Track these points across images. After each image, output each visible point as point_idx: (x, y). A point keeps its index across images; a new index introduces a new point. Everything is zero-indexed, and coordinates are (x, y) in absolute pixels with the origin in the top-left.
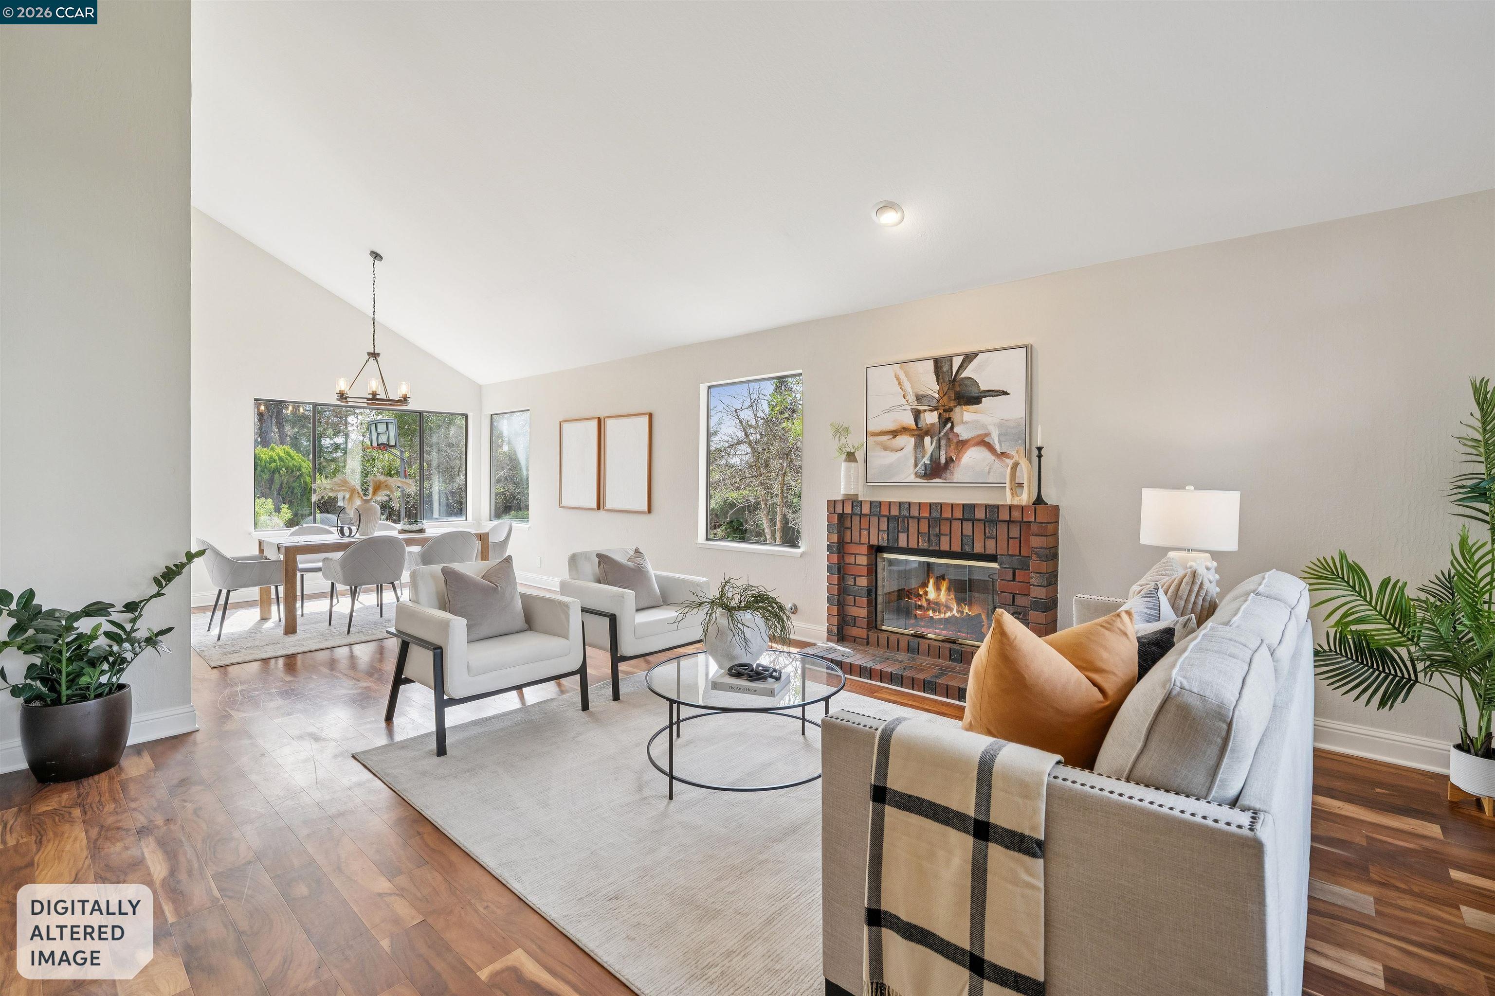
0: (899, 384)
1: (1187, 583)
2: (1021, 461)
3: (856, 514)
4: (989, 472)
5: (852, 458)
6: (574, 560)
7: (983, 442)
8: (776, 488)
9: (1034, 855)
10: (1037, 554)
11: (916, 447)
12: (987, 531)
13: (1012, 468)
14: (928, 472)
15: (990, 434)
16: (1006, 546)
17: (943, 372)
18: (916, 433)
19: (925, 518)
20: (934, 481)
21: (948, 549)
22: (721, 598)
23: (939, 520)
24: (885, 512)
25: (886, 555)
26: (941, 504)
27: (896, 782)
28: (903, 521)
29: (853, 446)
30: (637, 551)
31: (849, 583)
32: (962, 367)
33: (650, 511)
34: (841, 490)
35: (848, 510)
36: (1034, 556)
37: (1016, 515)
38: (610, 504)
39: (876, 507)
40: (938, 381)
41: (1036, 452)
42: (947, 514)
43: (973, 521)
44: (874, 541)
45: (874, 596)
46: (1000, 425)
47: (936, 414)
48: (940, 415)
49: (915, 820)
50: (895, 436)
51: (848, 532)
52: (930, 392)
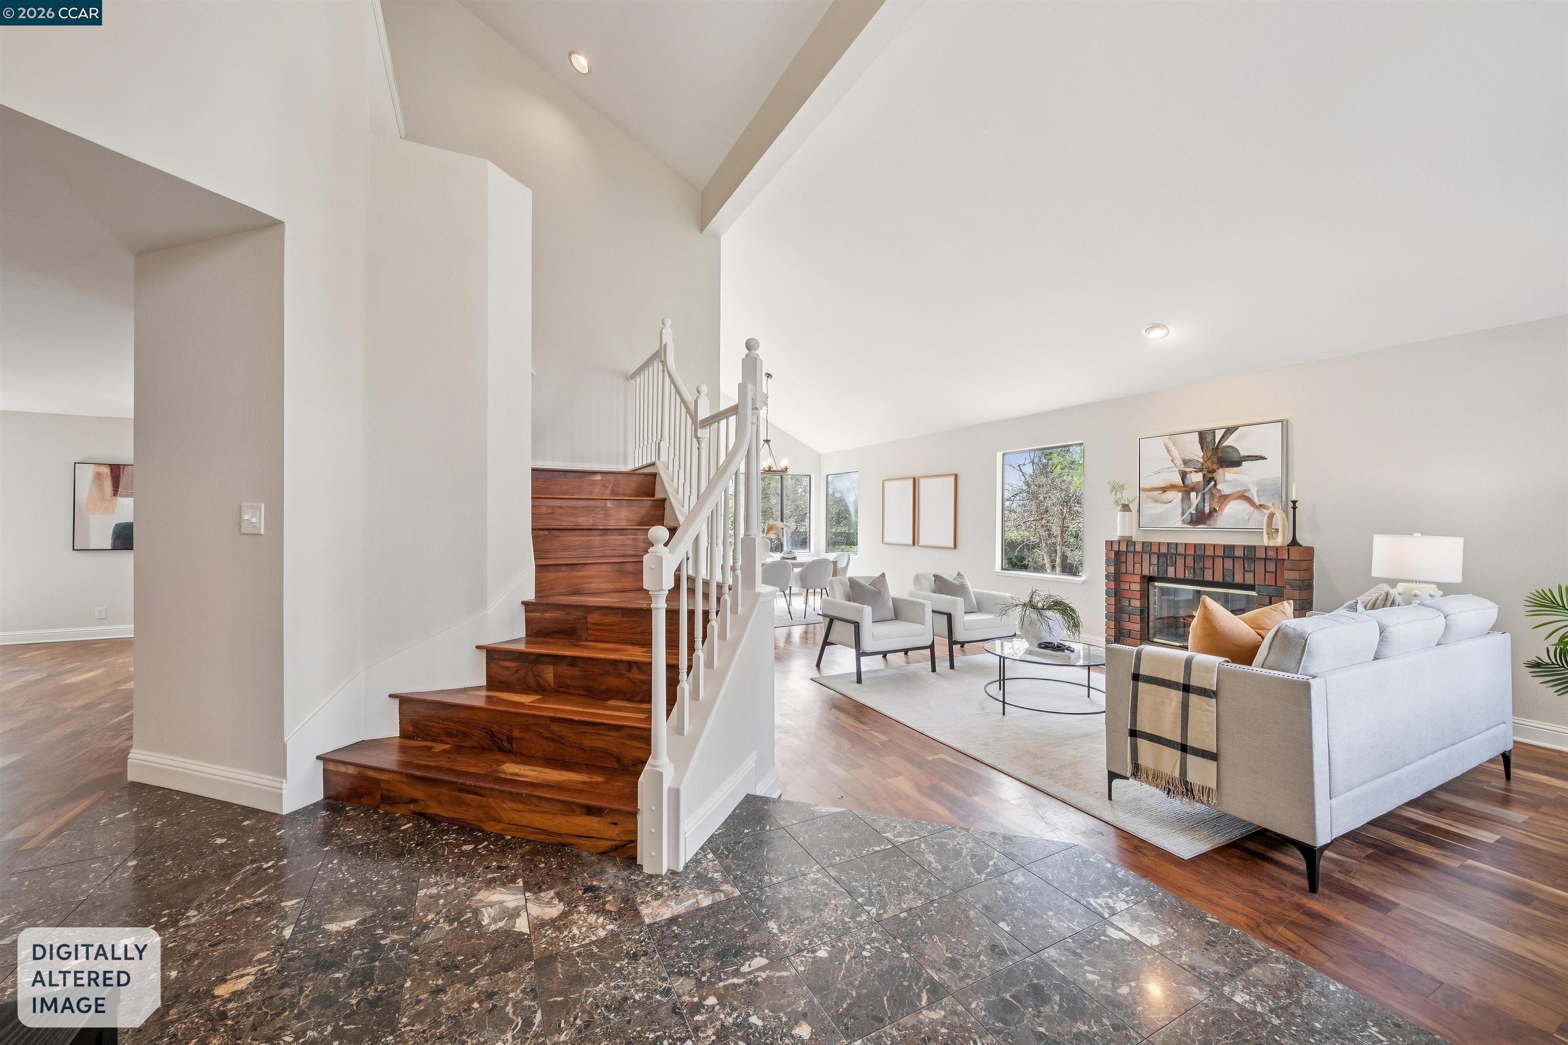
0: (1168, 451)
1: (1382, 600)
2: (1276, 512)
3: (1130, 552)
4: (1249, 520)
5: (1127, 509)
6: (917, 578)
7: (1243, 496)
8: (1056, 530)
9: (1211, 697)
10: (1291, 585)
11: (1183, 500)
12: (1246, 566)
13: (1268, 517)
14: (1194, 519)
15: (1249, 490)
16: (1263, 578)
17: (1206, 442)
18: (1183, 489)
19: (1191, 555)
20: (1199, 526)
21: (1211, 580)
22: (1030, 601)
23: (1203, 557)
24: (1155, 549)
25: (1156, 584)
26: (1204, 545)
27: (1144, 671)
28: (1171, 557)
29: (1128, 500)
30: (959, 574)
31: (1125, 604)
32: (1223, 438)
33: (955, 547)
34: (1117, 533)
35: (1123, 548)
36: (1288, 587)
37: (1271, 554)
38: (922, 541)
39: (1148, 546)
40: (1202, 449)
41: (1291, 505)
42: (1210, 552)
43: (1234, 558)
44: (1146, 572)
45: (1146, 615)
46: (1258, 483)
47: (1200, 475)
48: (1204, 476)
49: (1154, 687)
50: (1164, 492)
51: (1124, 566)
52: (1196, 458)
